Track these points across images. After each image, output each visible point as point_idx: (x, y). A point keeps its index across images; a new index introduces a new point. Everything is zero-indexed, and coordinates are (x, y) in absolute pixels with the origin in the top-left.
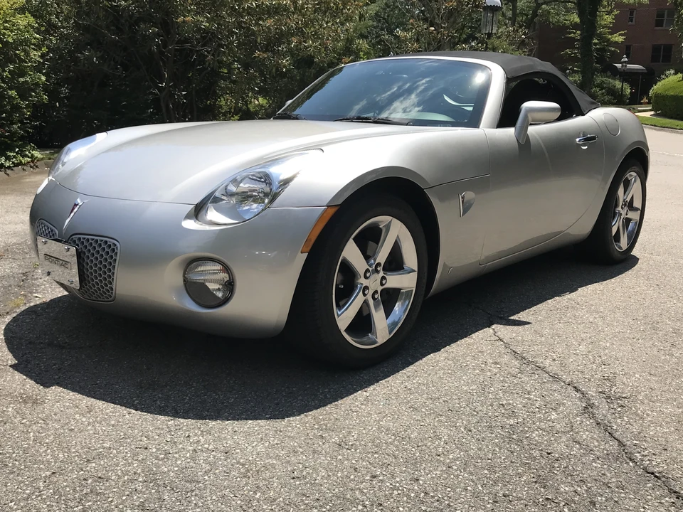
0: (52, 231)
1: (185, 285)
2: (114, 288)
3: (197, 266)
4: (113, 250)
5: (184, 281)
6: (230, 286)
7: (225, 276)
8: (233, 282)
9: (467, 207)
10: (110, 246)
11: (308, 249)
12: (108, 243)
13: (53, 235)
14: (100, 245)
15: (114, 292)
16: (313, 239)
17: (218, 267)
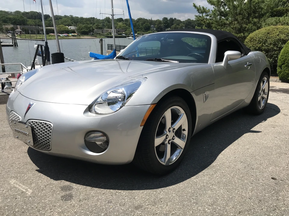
0: (18, 117)
1: (85, 143)
2: (51, 145)
3: (91, 134)
4: (50, 127)
5: (85, 141)
6: (107, 143)
7: (104, 138)
8: (109, 141)
9: (206, 98)
10: (48, 126)
11: (143, 124)
12: (47, 124)
13: (19, 119)
14: (43, 125)
15: (51, 146)
16: (146, 119)
17: (100, 134)
